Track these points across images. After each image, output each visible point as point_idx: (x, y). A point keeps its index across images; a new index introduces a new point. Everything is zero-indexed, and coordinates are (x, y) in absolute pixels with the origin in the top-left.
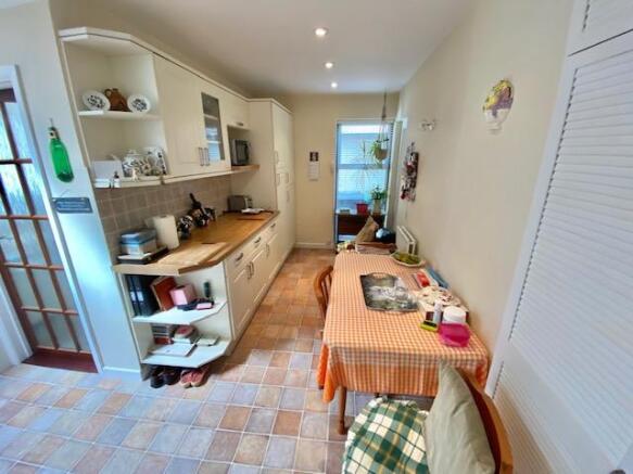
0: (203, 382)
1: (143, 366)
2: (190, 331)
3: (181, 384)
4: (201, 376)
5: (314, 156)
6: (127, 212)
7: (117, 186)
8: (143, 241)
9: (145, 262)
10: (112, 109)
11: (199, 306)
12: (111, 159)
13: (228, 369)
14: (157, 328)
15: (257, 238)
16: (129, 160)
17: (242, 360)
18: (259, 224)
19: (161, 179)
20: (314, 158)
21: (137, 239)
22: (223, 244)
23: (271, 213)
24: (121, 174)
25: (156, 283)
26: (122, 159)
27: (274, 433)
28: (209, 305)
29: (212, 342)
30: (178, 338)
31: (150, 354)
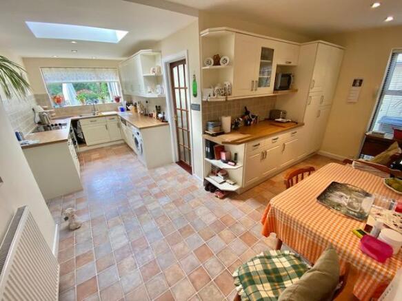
0: (223, 198)
1: (205, 179)
2: (225, 173)
3: (214, 194)
4: (223, 195)
5: (358, 83)
6: (212, 112)
7: (209, 100)
8: (214, 126)
9: (213, 135)
10: (214, 65)
11: (229, 163)
12: (210, 88)
13: (235, 199)
14: (213, 166)
15: (275, 137)
16: (216, 88)
17: (244, 199)
18: (280, 129)
19: (226, 98)
20: (358, 84)
21: (212, 125)
22: (249, 135)
23: (296, 124)
24: (212, 94)
25: (216, 146)
26: (214, 88)
27: (240, 237)
28: (233, 164)
29: (232, 183)
30: (219, 174)
31: (208, 176)
